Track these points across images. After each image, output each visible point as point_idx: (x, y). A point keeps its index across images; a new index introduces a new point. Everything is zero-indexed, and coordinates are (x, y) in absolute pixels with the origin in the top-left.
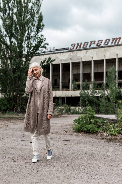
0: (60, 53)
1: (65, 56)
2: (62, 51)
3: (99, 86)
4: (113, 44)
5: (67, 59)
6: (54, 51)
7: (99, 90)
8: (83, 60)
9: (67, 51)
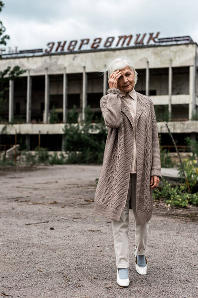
0: (28, 57)
1: (36, 63)
2: (31, 55)
3: (97, 117)
4: (120, 46)
5: (40, 68)
6: (17, 54)
7: (97, 123)
8: (69, 71)
9: (40, 54)
